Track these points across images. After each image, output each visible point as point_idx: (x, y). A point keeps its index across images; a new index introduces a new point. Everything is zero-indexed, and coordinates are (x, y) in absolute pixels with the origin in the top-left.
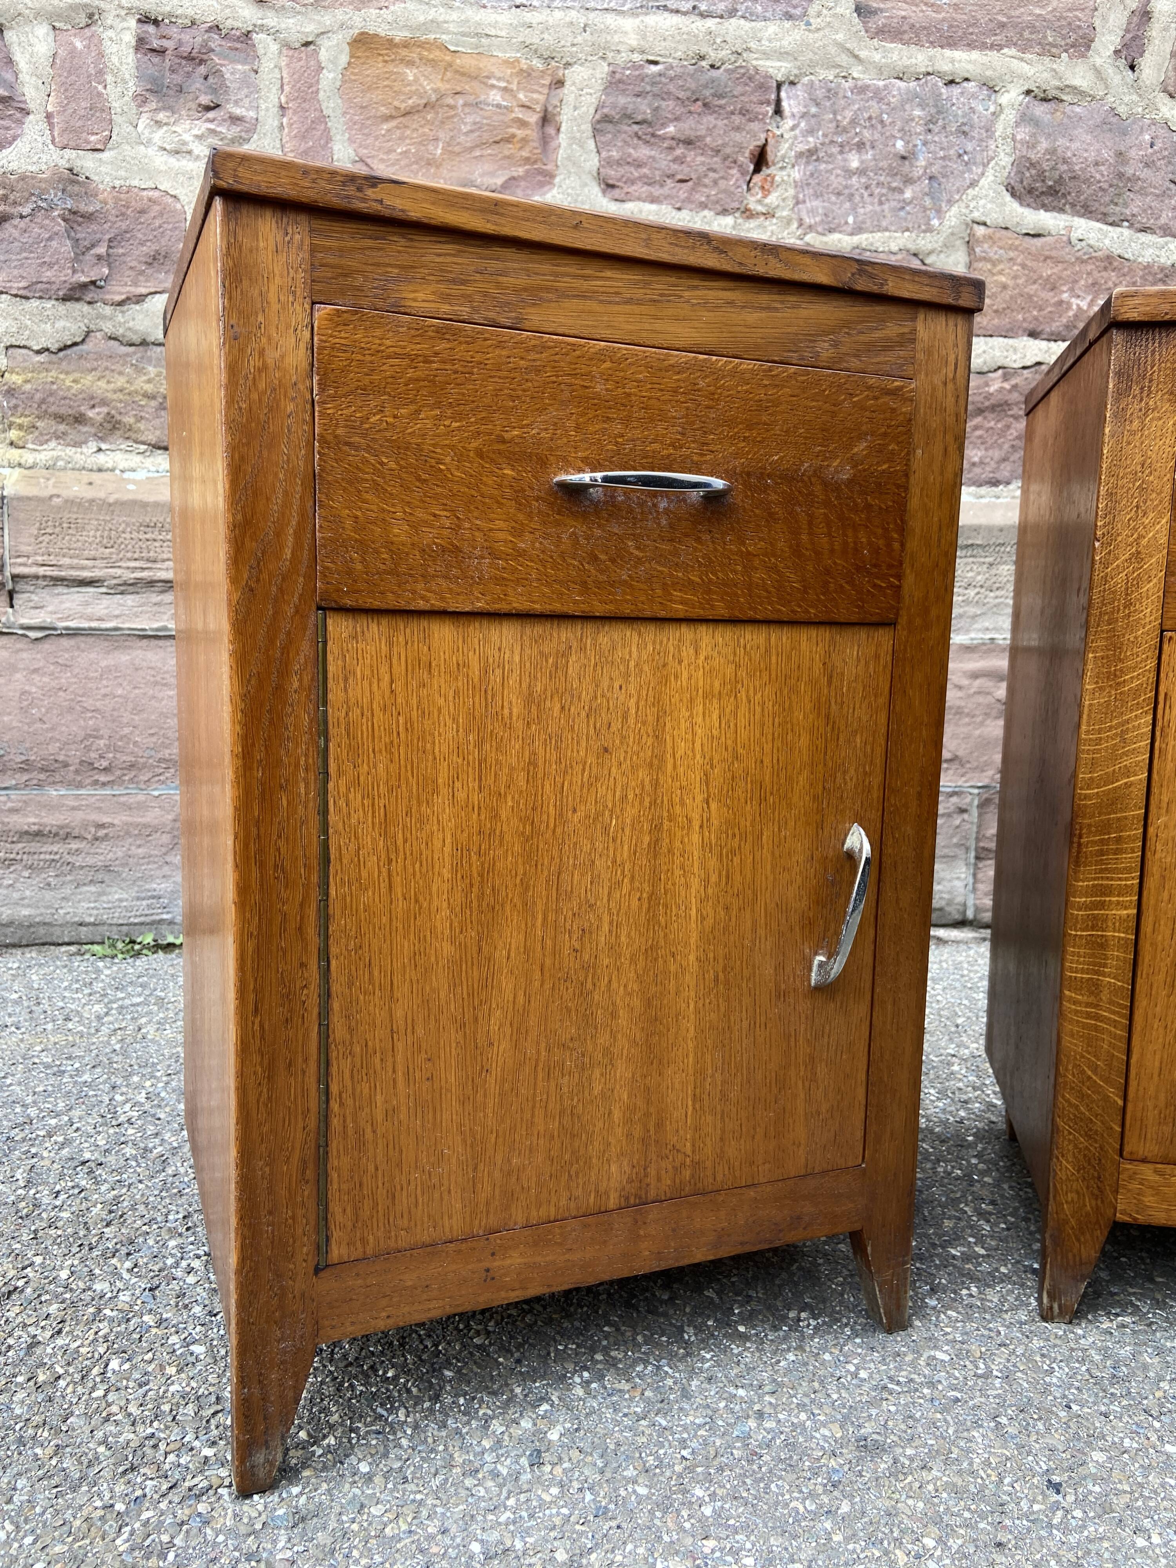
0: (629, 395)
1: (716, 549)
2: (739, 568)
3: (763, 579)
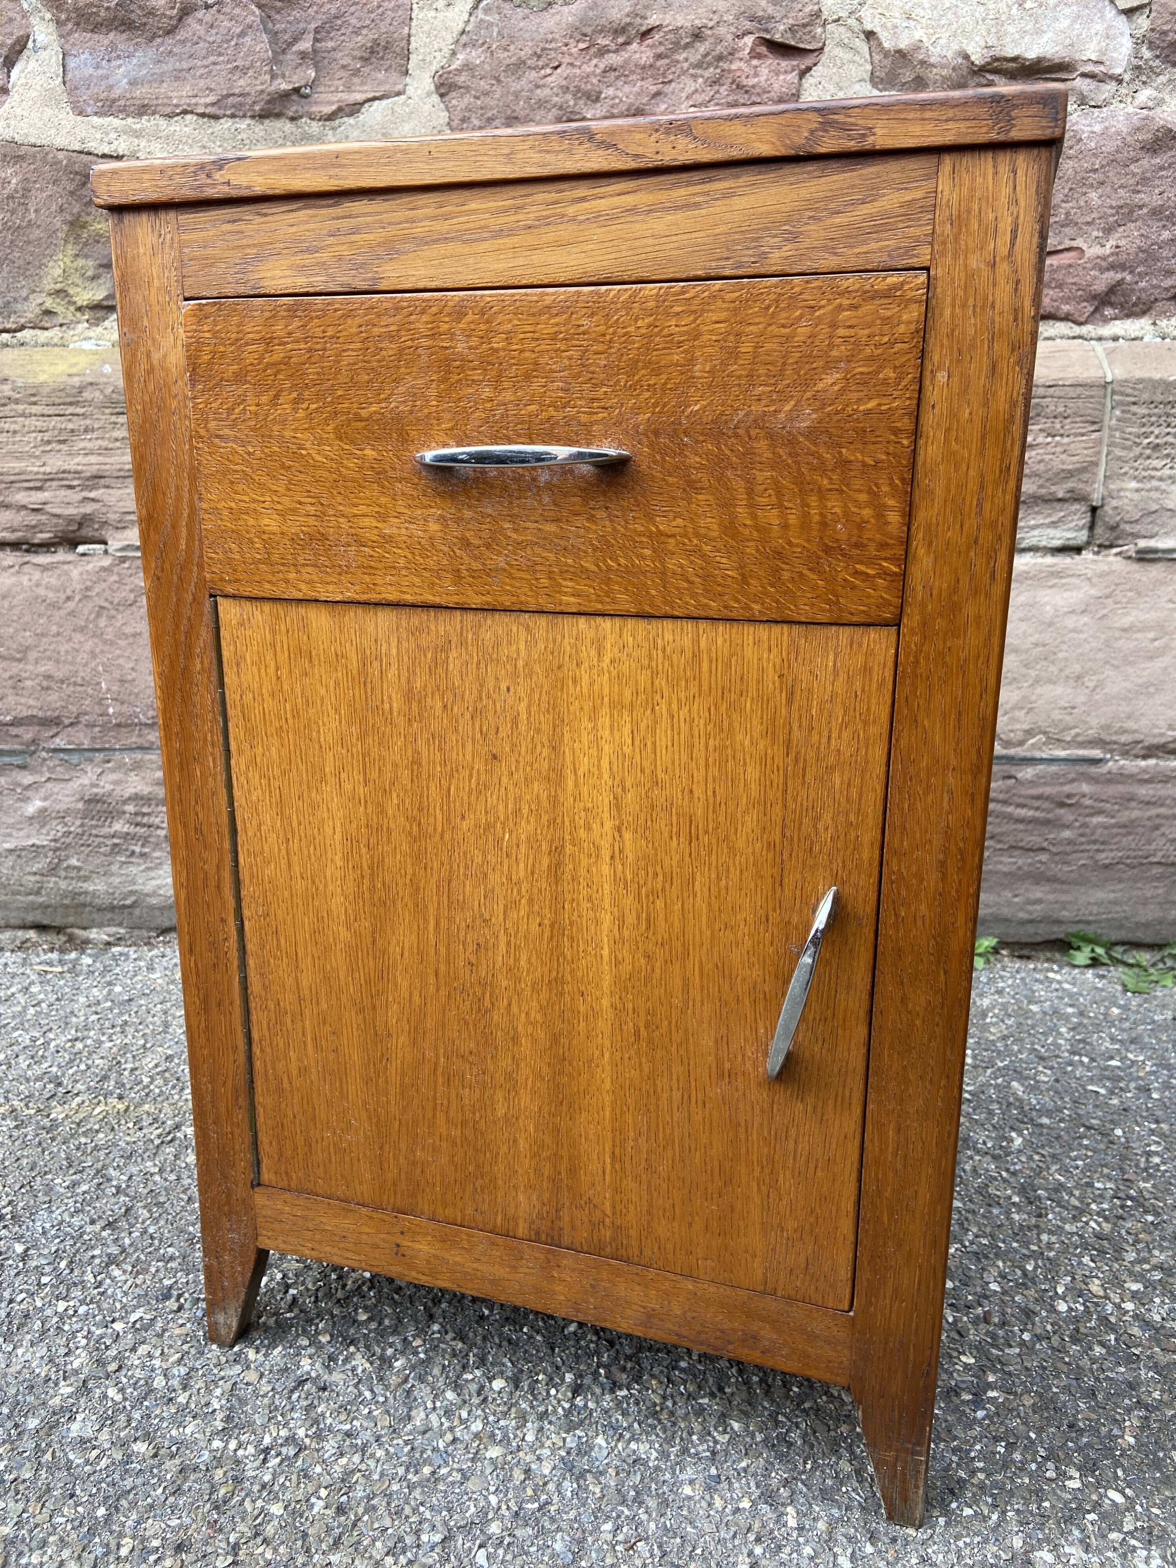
0: (497, 350)
1: (614, 529)
2: (647, 552)
3: (681, 566)
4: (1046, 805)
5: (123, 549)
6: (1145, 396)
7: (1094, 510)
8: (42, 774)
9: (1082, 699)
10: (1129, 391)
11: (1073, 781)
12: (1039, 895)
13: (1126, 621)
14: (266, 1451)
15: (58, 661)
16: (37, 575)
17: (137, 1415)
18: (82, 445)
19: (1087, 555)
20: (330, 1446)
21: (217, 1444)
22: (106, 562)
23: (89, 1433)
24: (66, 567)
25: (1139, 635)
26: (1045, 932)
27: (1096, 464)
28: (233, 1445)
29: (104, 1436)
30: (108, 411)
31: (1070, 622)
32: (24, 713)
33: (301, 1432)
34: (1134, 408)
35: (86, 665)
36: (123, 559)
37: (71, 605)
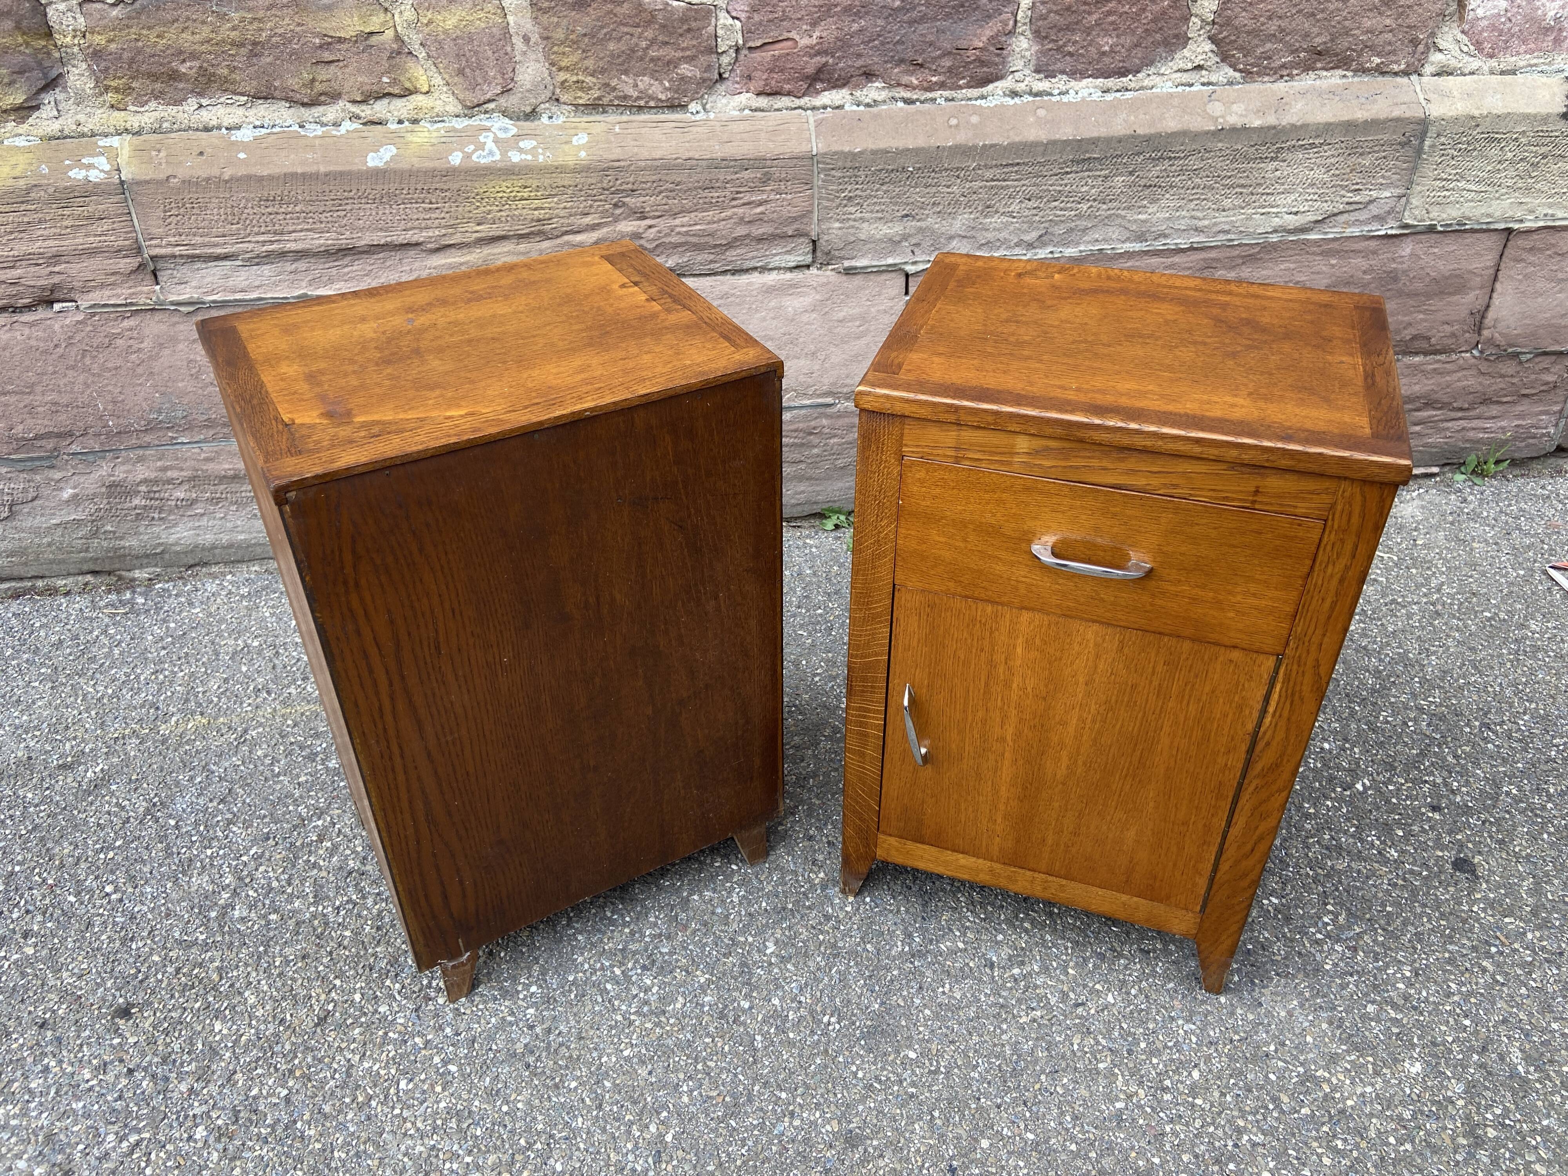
4: (801, 435)
5: (91, 307)
6: (840, 164)
7: (814, 242)
8: (68, 470)
9: (817, 367)
10: (829, 161)
11: (816, 418)
12: (802, 488)
13: (841, 315)
15: (60, 392)
16: (27, 331)
18: (40, 233)
19: (813, 271)
22: (80, 317)
24: (48, 322)
25: (850, 324)
26: (808, 510)
27: (812, 212)
30: (54, 206)
31: (805, 318)
32: (42, 431)
33: (354, 897)
34: (833, 172)
35: (83, 393)
36: (94, 315)
37: (60, 350)
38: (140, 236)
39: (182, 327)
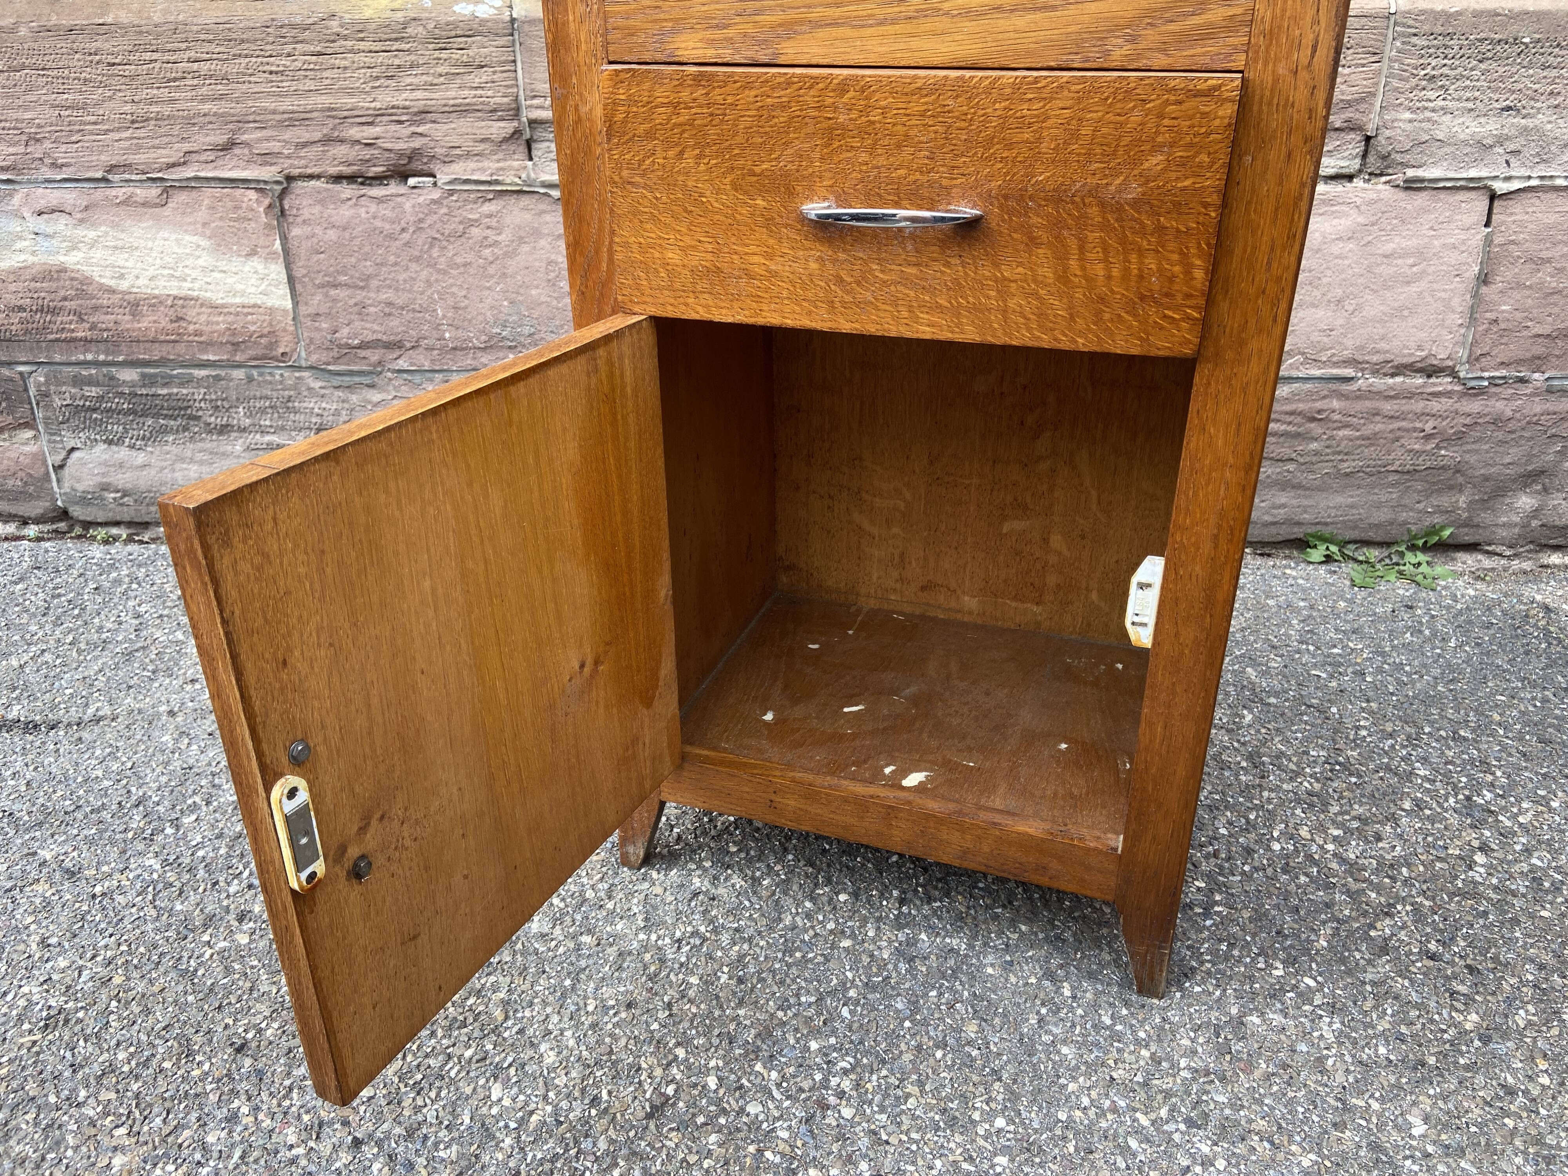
0: (873, 123)
1: (966, 274)
2: (993, 293)
3: (1021, 306)
4: (1299, 419)
5: (450, 183)
6: (1427, 27)
7: (1368, 139)
8: (388, 392)
9: (1341, 321)
10: (1411, 22)
11: (1324, 397)
12: (1283, 500)
13: (1389, 247)
14: (679, 941)
15: (397, 290)
16: (373, 208)
17: (578, 917)
18: (409, 80)
19: (1358, 183)
20: (725, 938)
21: (642, 936)
22: (436, 194)
23: (546, 929)
24: (399, 199)
25: (1399, 261)
26: (1285, 532)
27: (1373, 95)
28: (654, 937)
29: (557, 931)
30: (431, 46)
31: (1336, 249)
32: (370, 338)
33: (702, 929)
34: (1415, 40)
35: (422, 293)
36: (451, 192)
37: (406, 236)
38: (521, 93)
39: (548, 218)
